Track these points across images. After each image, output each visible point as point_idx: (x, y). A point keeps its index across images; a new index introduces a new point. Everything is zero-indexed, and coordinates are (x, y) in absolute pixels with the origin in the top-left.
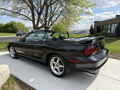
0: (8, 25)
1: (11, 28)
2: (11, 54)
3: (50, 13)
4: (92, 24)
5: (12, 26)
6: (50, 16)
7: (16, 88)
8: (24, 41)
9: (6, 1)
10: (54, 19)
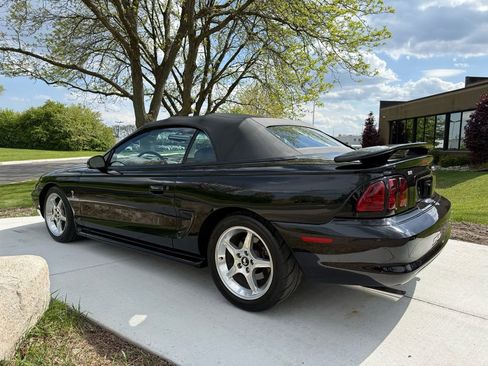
0: (34, 117)
1: (46, 128)
2: (49, 222)
3: (202, 69)
4: (371, 114)
5: (48, 120)
6: (204, 81)
7: (75, 352)
8: (104, 170)
9: (28, 22)
10: (217, 92)
